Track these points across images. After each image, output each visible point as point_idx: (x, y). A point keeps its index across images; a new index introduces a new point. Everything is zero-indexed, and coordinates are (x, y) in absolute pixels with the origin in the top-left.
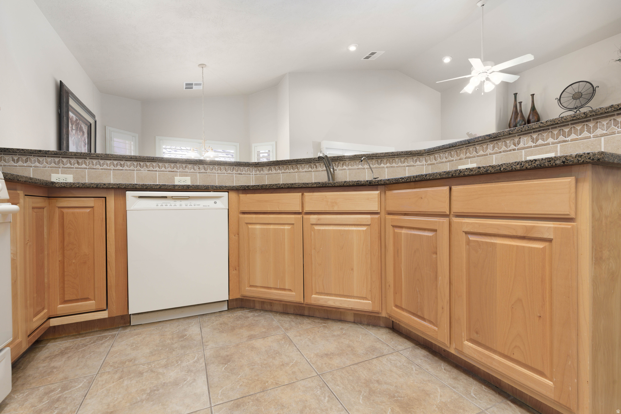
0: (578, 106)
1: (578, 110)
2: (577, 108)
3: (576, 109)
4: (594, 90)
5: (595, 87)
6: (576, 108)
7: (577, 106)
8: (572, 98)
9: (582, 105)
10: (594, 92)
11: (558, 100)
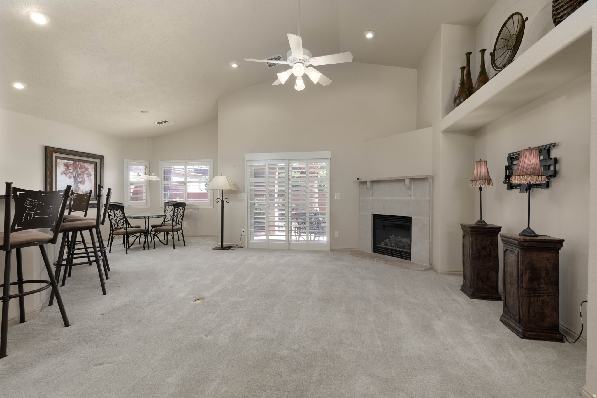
4: (523, 26)
5: (524, 21)
9: (512, 59)
10: (523, 29)
11: (492, 55)
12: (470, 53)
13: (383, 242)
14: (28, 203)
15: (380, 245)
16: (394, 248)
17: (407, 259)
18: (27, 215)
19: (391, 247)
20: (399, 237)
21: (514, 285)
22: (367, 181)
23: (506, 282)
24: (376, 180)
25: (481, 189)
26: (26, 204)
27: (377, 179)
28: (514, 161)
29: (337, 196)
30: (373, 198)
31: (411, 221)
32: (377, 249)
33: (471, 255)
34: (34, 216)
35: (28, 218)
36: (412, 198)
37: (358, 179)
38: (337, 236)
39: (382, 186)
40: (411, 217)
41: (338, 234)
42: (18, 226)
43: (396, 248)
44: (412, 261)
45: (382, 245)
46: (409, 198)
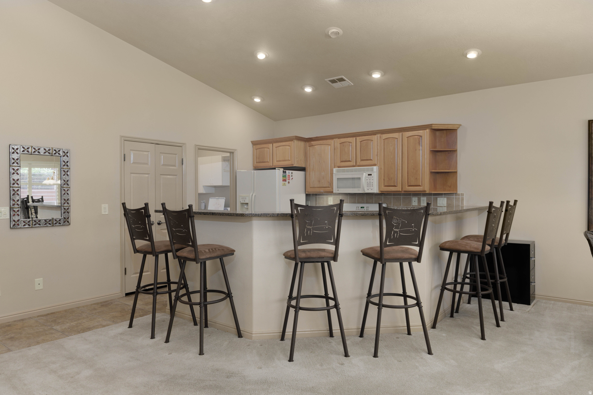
14: (395, 221)
18: (395, 232)
26: (393, 222)
34: (399, 234)
35: (396, 235)
42: (389, 243)
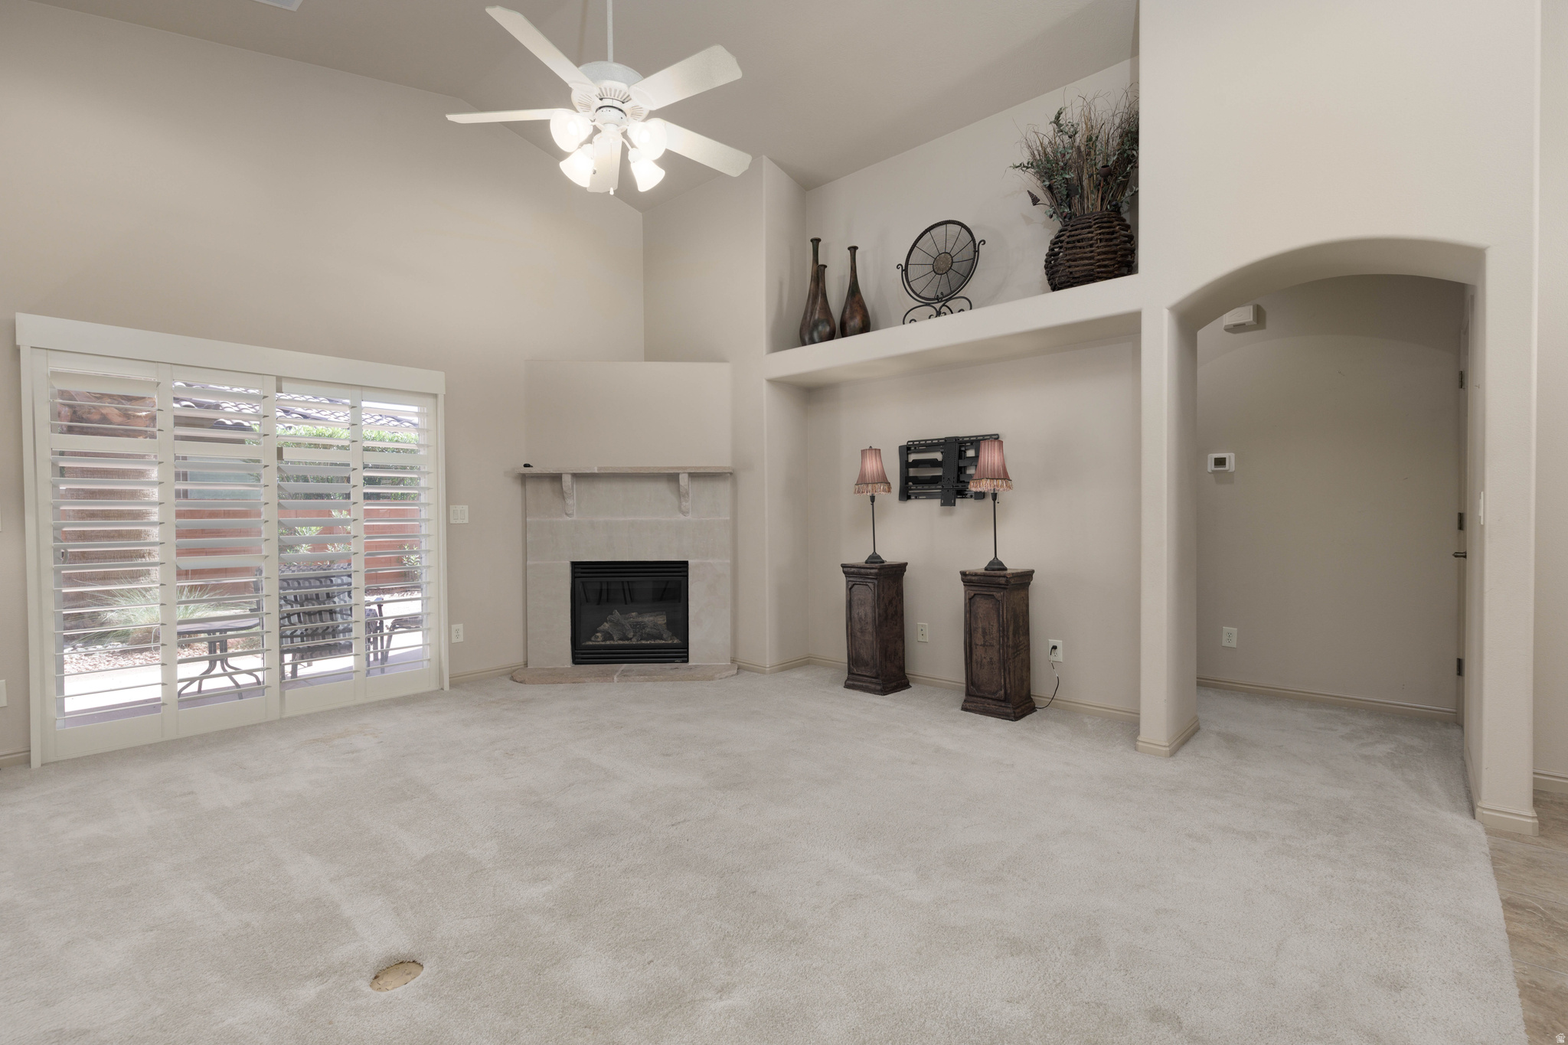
0: (945, 294)
1: (944, 305)
2: (941, 298)
3: (939, 302)
4: (975, 252)
5: (977, 243)
6: (938, 299)
7: (942, 293)
8: (930, 268)
9: (952, 292)
10: (975, 255)
11: (902, 271)
12: (819, 240)
13: (597, 632)
15: (591, 640)
16: (634, 642)
17: (673, 662)
19: (621, 642)
20: (634, 614)
21: (993, 646)
22: (561, 474)
23: (974, 646)
24: (596, 471)
25: (873, 499)
27: (599, 469)
28: (910, 453)
29: (462, 514)
30: (575, 518)
31: (687, 572)
32: (584, 653)
33: (879, 618)
36: (689, 517)
37: (526, 466)
38: (461, 639)
39: (602, 488)
40: (686, 563)
41: (461, 633)
43: (638, 641)
44: (691, 663)
45: (598, 640)
46: (681, 517)
